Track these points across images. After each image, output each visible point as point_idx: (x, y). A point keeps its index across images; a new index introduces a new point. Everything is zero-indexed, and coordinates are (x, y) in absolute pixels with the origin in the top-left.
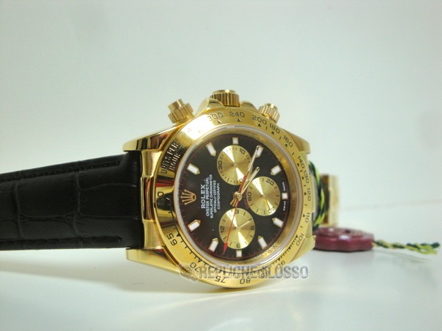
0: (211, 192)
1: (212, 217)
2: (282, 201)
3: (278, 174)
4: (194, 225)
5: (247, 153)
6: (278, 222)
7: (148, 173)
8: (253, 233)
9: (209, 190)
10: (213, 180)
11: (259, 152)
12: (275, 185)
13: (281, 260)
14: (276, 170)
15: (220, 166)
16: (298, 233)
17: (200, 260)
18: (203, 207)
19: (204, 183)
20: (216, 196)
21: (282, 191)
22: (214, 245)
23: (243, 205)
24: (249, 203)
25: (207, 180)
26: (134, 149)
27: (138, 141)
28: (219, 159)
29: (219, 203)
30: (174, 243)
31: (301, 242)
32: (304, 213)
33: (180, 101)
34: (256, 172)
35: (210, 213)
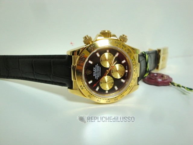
0: (97, 70)
1: (97, 79)
2: (125, 73)
3: (125, 63)
4: (90, 82)
5: (112, 55)
6: (123, 81)
7: (74, 64)
8: (113, 84)
9: (97, 69)
10: (98, 66)
11: (117, 55)
12: (123, 67)
13: (122, 95)
14: (124, 62)
15: (101, 61)
16: (130, 85)
17: (91, 95)
18: (94, 75)
19: (95, 67)
20: (99, 71)
21: (125, 69)
22: (97, 89)
23: (110, 74)
24: (112, 74)
25: (96, 66)
26: (70, 55)
27: (71, 52)
28: (101, 58)
29: (100, 74)
30: (82, 89)
31: (131, 88)
32: (133, 78)
33: (87, 36)
34: (115, 63)
35: (97, 78)
